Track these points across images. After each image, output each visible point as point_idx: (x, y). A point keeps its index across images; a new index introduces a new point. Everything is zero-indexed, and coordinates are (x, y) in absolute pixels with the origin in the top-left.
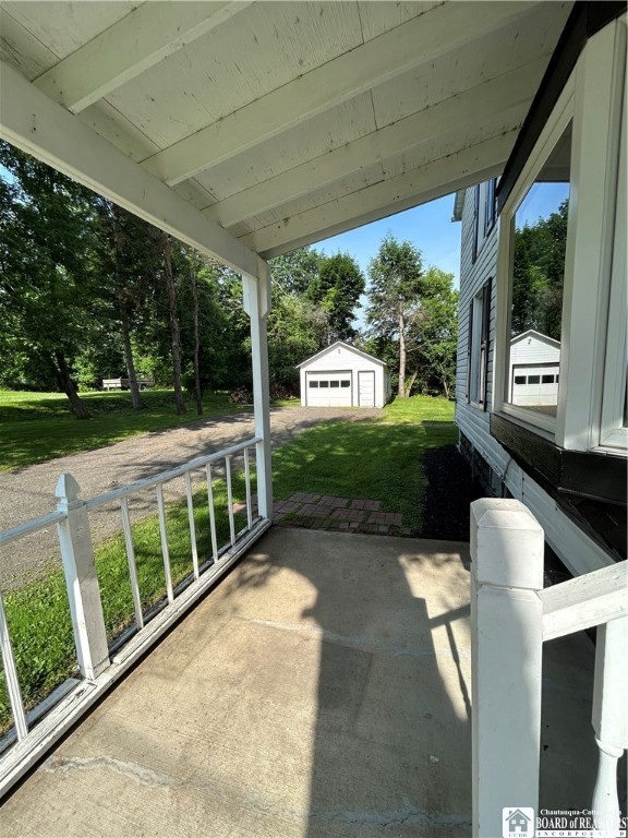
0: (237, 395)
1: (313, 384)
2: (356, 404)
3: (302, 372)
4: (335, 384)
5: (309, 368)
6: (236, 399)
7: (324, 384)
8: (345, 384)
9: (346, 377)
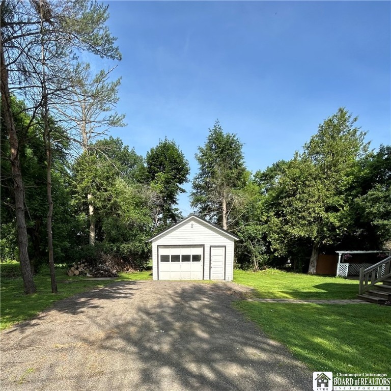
0: (77, 269)
1: (165, 258)
2: (207, 277)
3: (154, 246)
4: (186, 258)
5: (162, 241)
6: (77, 272)
7: (176, 258)
8: (196, 258)
9: (198, 251)
